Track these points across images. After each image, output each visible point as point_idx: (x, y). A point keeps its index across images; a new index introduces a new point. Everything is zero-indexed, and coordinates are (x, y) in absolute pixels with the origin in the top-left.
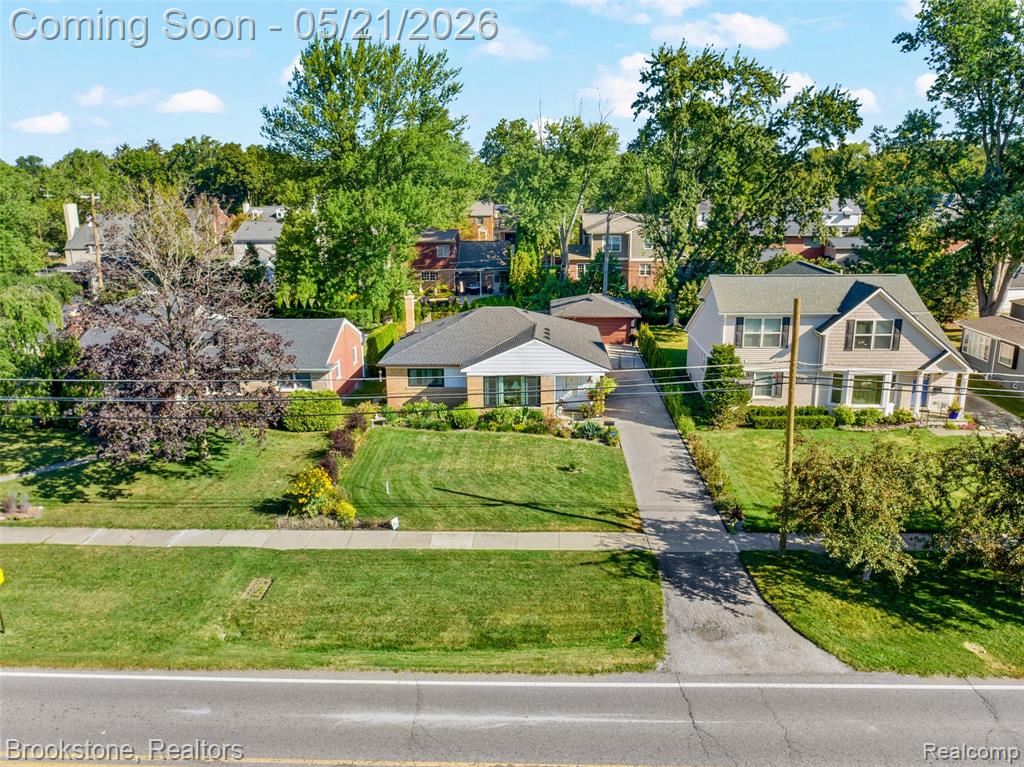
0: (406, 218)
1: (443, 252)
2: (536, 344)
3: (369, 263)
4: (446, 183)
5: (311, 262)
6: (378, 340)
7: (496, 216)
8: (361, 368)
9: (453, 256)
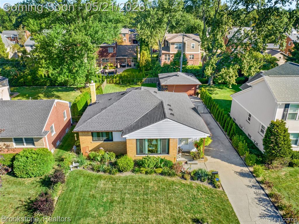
0: (91, 39)
1: (111, 50)
2: (168, 121)
3: (74, 61)
4: (110, 21)
5: (45, 61)
6: (78, 104)
7: (129, 33)
8: (70, 119)
9: (115, 52)
